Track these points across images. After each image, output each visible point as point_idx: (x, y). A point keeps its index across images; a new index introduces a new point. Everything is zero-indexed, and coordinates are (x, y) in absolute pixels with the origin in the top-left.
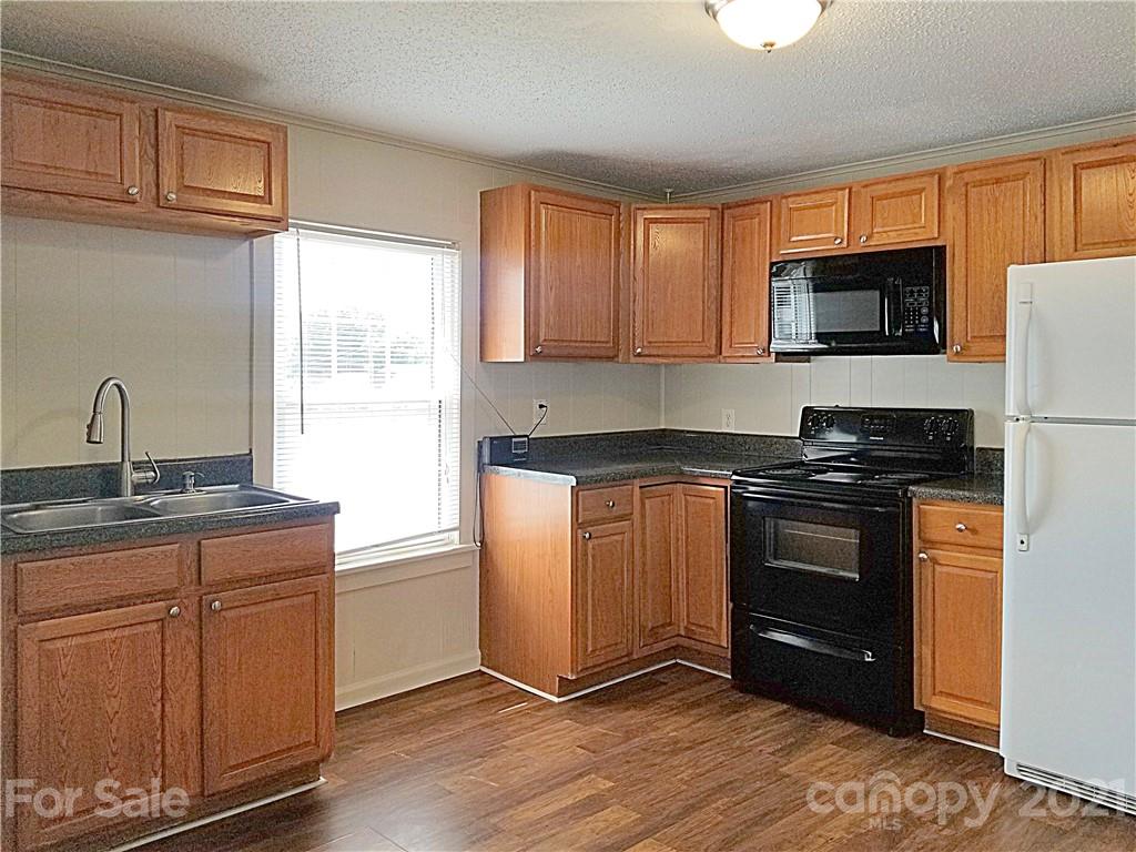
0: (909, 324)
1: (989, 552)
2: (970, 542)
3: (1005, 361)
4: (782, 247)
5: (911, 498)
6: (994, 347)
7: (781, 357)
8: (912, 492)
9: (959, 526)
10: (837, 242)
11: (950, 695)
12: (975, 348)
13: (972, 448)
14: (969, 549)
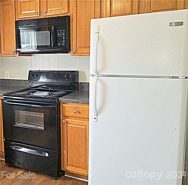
0: (59, 43)
1: (84, 119)
2: (78, 116)
3: (90, 55)
4: (19, 15)
5: (60, 102)
6: (86, 50)
7: (21, 54)
8: (60, 100)
9: (75, 111)
10: (36, 14)
11: (73, 165)
12: (79, 51)
13: (78, 83)
14: (78, 118)
